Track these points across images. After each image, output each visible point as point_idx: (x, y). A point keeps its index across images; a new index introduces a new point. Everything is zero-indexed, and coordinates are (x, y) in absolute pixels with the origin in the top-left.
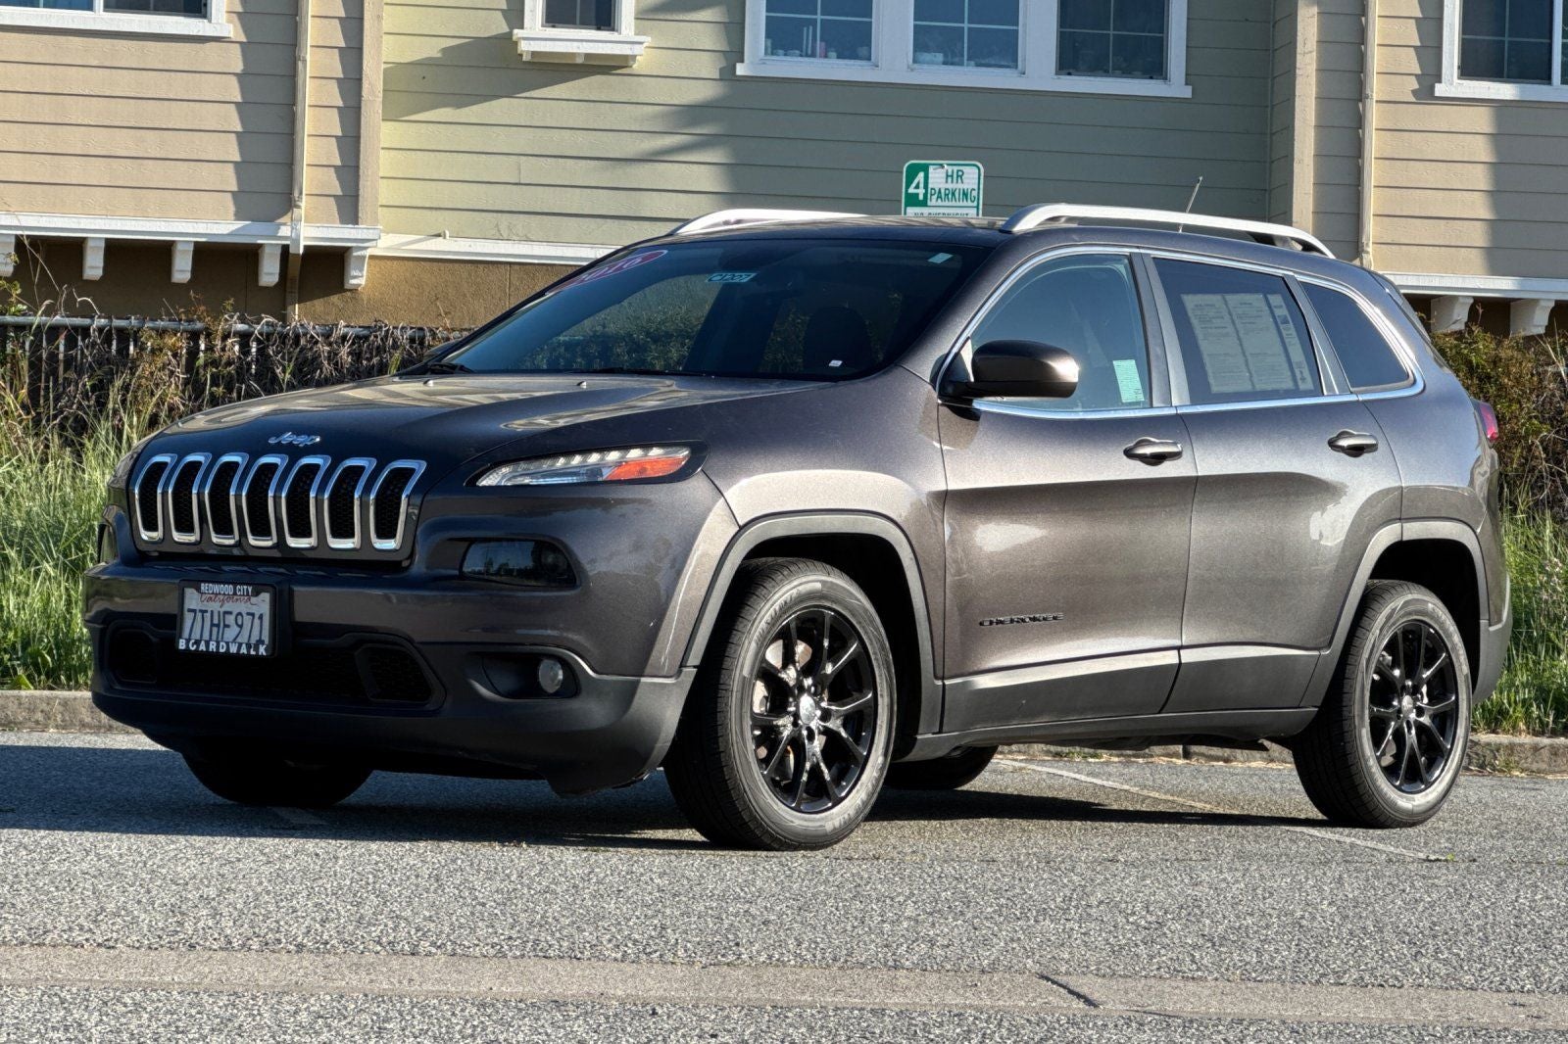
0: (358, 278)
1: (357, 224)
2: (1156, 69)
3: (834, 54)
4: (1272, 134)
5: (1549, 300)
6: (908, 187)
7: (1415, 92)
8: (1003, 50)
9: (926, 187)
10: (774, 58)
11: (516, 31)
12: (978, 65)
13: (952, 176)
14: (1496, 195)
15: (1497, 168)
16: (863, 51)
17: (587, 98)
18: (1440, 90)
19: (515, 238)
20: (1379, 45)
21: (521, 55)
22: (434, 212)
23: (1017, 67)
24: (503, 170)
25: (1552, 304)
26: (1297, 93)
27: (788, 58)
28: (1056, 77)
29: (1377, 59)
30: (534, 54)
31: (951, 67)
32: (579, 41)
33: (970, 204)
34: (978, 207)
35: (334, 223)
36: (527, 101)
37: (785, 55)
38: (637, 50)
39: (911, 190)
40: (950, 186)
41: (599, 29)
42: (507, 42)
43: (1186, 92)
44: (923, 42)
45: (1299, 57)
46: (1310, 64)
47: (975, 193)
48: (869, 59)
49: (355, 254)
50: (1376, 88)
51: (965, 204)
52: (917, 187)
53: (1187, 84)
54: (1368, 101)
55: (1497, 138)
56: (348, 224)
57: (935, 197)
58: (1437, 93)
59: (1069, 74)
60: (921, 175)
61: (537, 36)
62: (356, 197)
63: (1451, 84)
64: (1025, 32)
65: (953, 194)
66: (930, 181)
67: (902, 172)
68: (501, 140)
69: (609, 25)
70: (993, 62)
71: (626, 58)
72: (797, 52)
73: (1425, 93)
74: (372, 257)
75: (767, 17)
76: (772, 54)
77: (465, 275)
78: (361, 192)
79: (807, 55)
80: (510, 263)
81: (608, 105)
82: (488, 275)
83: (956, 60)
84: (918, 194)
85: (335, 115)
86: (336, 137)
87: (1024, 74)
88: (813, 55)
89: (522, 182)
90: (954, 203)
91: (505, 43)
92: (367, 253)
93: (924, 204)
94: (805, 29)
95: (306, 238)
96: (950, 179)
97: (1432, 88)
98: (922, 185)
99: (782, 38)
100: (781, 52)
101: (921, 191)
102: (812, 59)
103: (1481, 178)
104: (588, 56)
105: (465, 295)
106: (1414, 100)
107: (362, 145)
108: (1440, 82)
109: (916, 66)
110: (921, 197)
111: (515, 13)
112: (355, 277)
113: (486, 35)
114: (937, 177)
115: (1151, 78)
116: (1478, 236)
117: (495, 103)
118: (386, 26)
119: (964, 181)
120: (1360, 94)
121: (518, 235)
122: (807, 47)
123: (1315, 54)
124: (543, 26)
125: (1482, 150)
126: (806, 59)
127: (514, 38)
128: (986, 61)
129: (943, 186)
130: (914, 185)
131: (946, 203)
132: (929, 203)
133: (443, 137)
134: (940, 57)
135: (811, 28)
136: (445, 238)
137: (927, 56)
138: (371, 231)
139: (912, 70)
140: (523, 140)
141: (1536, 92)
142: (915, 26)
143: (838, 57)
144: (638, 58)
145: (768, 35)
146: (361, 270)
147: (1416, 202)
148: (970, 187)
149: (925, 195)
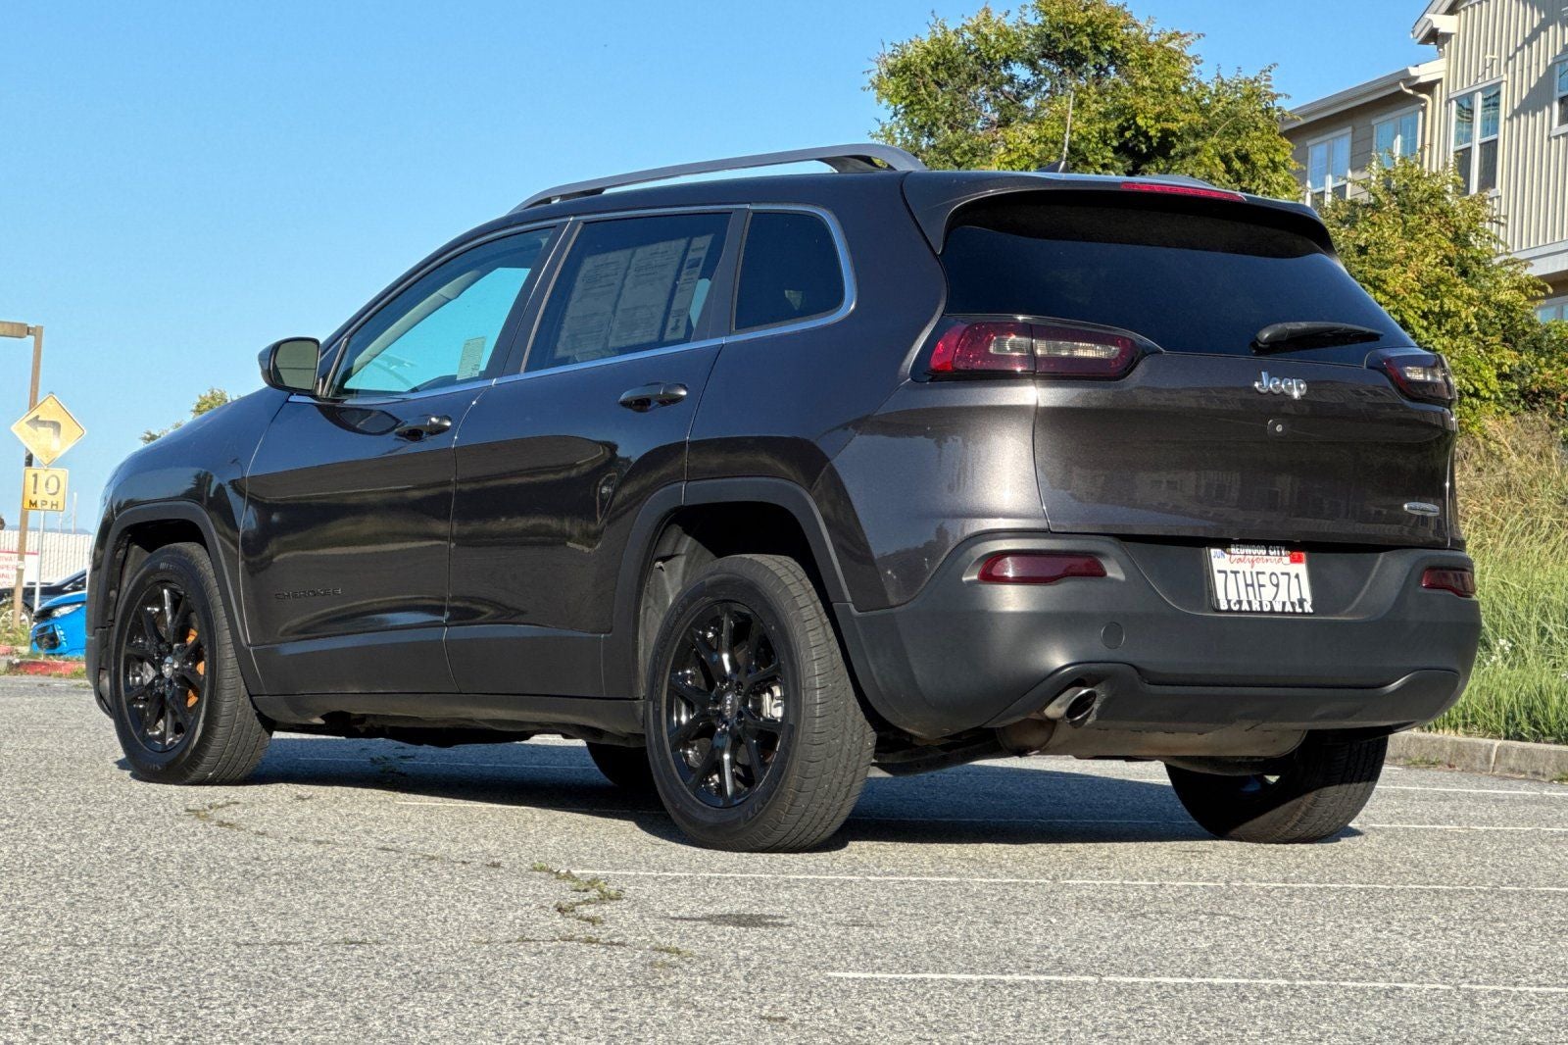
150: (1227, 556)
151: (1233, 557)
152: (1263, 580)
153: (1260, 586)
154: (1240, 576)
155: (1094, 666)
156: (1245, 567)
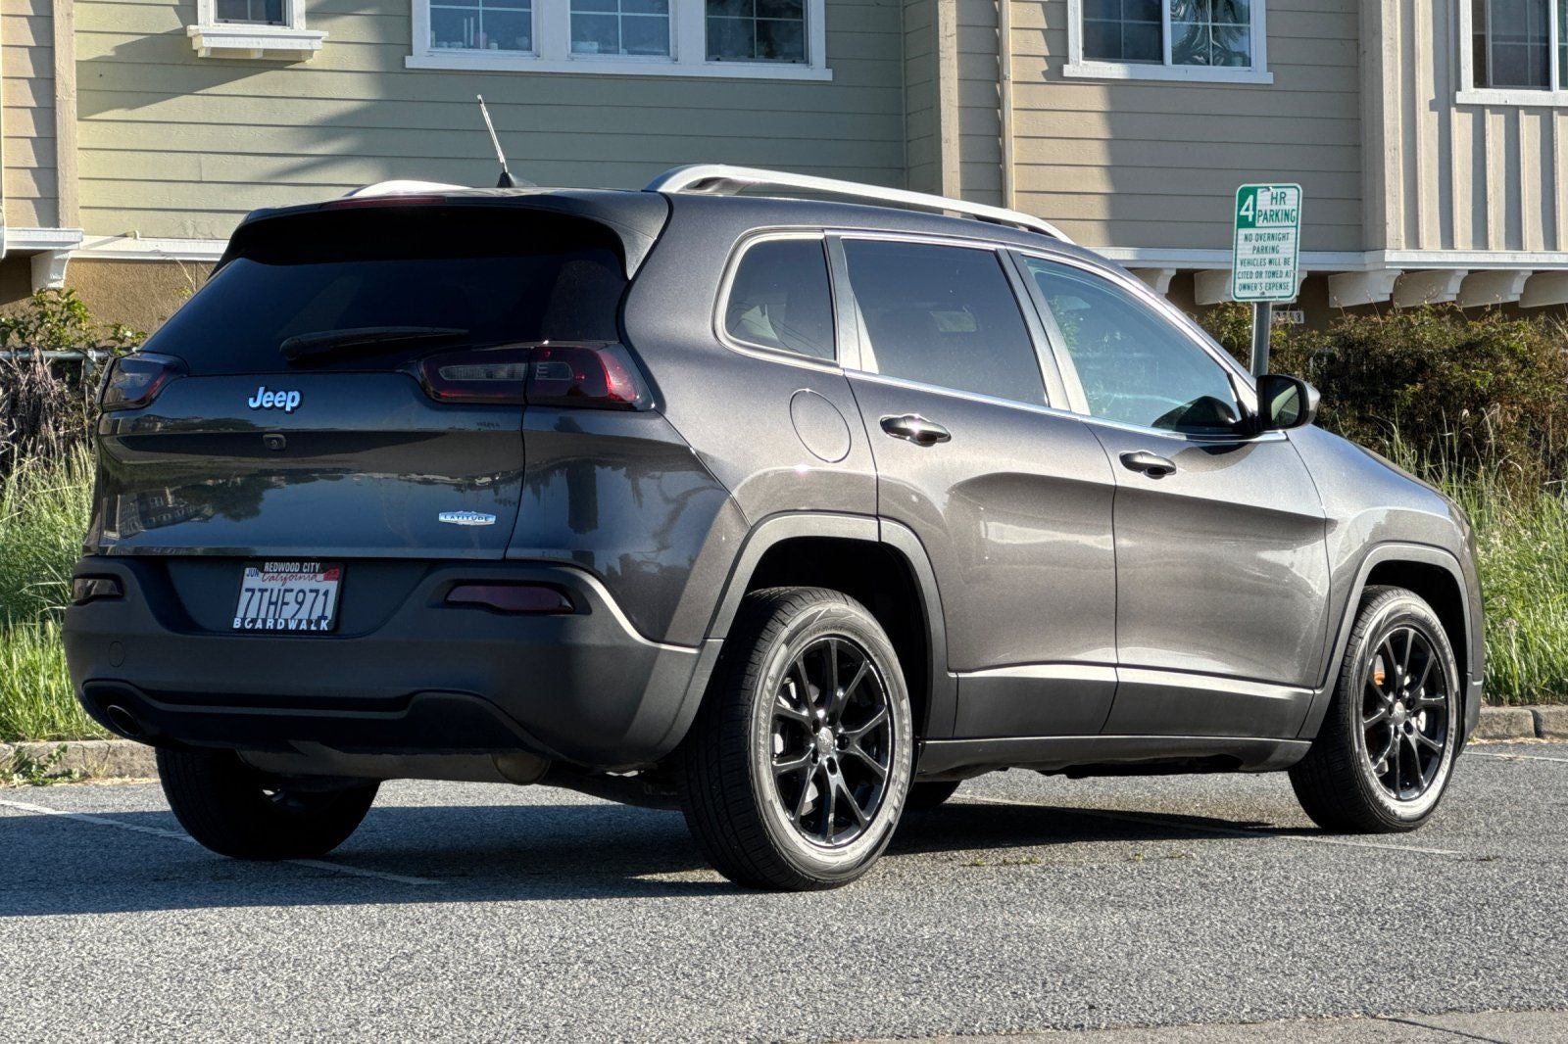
0: (58, 280)
1: (58, 227)
2: (800, 56)
3: (495, 45)
4: (908, 115)
5: (1171, 269)
6: (1239, 210)
7: (1044, 73)
8: (655, 37)
9: (1254, 209)
10: (440, 50)
11: (192, 27)
12: (631, 53)
13: (1276, 198)
14: (1113, 170)
15: (1112, 144)
16: (524, 41)
17: (262, 94)
18: (1069, 70)
19: (201, 237)
20: (1013, 28)
21: (196, 51)
22: (118, 212)
23: (668, 54)
24: (185, 167)
25: (1174, 273)
26: (941, 76)
27: (453, 50)
28: (706, 63)
29: (1012, 42)
30: (213, 50)
31: (608, 56)
32: (253, 37)
33: (1290, 223)
34: (1296, 227)
35: (34, 226)
36: (205, 98)
37: (449, 47)
38: (317, 45)
39: (1243, 213)
40: (1275, 207)
41: (270, 24)
42: (181, 38)
43: (827, 75)
44: (581, 31)
45: (941, 40)
46: (951, 47)
47: (1294, 214)
48: (530, 49)
49: (57, 257)
50: (1013, 70)
51: (1286, 224)
52: (1247, 210)
53: (827, 67)
54: (1006, 82)
55: (1111, 116)
56: (49, 227)
57: (1262, 218)
58: (1066, 74)
59: (718, 60)
60: (1251, 197)
61: (212, 32)
62: (55, 199)
63: (1078, 65)
64: (675, 19)
65: (1277, 215)
66: (1258, 203)
67: (1235, 196)
68: (180, 138)
69: (280, 20)
70: (646, 50)
71: (299, 52)
72: (461, 44)
73: (1055, 74)
74: (73, 260)
75: (431, 9)
76: (437, 46)
77: (152, 275)
78: (61, 195)
79: (470, 47)
80: (196, 262)
81: (283, 100)
82: (175, 275)
83: (612, 48)
84: (1247, 217)
85: (28, 115)
86: (31, 138)
87: (677, 60)
88: (476, 46)
89: (203, 180)
90: (1277, 224)
91: (180, 40)
92: (70, 255)
93: (1252, 225)
94: (466, 21)
95: (9, 242)
96: (1274, 201)
97: (1061, 69)
98: (1251, 208)
99: (446, 31)
100: (445, 44)
101: (1250, 214)
102: (476, 51)
103: (1097, 154)
104: (266, 51)
105: (153, 296)
106: (1044, 80)
107: (58, 146)
108: (1067, 63)
109: (575, 55)
110: (1250, 219)
111: (188, 10)
112: (55, 281)
113: (161, 32)
114: (1264, 200)
115: (794, 62)
116: (1098, 209)
117: (174, 101)
118: (75, 25)
119: (1287, 202)
120: (997, 75)
121: (202, 233)
122: (469, 36)
123: (955, 37)
124: (216, 21)
125: (1097, 127)
126: (471, 51)
127: (189, 34)
128: (637, 49)
129: (1269, 208)
130: (1244, 207)
131: (1271, 224)
132: (1257, 225)
133: (125, 136)
134: (595, 46)
135: (472, 20)
136: (135, 237)
137: (583, 45)
138: (72, 234)
139: (573, 59)
140: (202, 138)
141: (1147, 71)
142: (573, 16)
143: (501, 47)
144: (315, 53)
145: (433, 28)
146: (61, 274)
147: (1049, 179)
148: (1291, 208)
149: (1254, 217)
150: (261, 575)
151: (267, 575)
152: (290, 597)
153: (284, 603)
154: (267, 595)
155: (105, 683)
156: (276, 585)
